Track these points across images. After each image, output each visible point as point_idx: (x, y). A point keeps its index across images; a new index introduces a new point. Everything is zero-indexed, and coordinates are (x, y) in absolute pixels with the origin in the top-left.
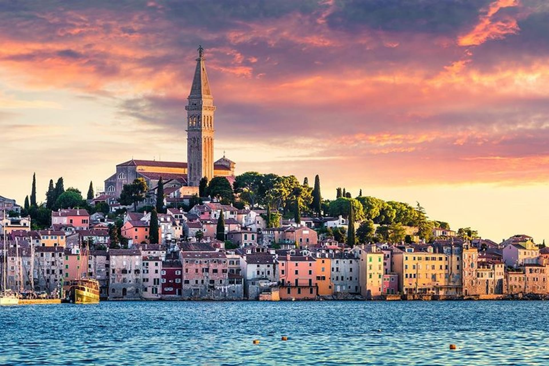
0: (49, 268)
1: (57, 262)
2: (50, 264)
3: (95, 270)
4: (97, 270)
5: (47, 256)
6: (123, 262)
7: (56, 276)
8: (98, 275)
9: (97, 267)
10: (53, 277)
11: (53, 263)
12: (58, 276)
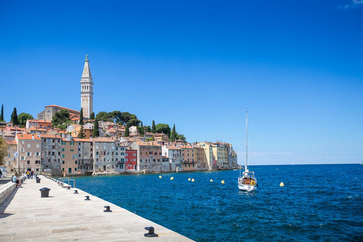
0: (51, 151)
1: (56, 146)
2: (51, 147)
3: (83, 152)
4: (85, 152)
5: (48, 141)
6: (103, 147)
7: (56, 157)
8: (85, 156)
9: (84, 150)
10: (53, 158)
11: (53, 147)
12: (57, 157)
